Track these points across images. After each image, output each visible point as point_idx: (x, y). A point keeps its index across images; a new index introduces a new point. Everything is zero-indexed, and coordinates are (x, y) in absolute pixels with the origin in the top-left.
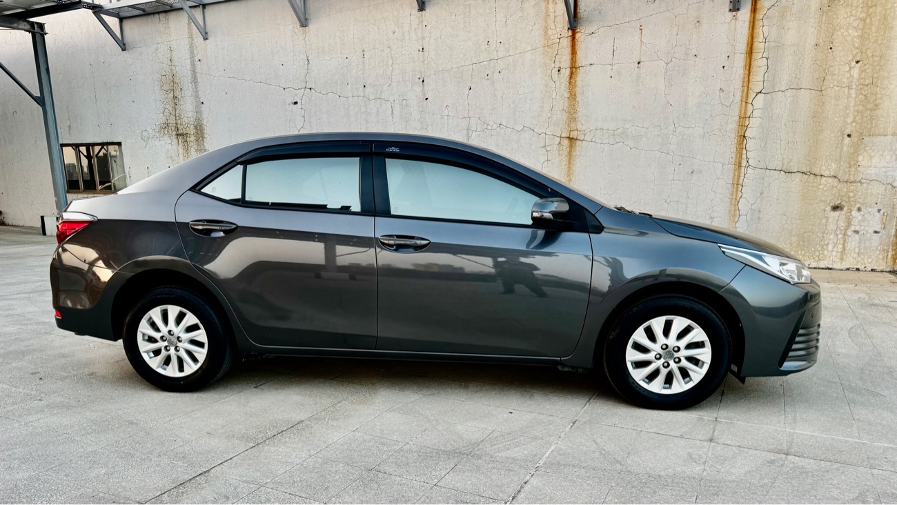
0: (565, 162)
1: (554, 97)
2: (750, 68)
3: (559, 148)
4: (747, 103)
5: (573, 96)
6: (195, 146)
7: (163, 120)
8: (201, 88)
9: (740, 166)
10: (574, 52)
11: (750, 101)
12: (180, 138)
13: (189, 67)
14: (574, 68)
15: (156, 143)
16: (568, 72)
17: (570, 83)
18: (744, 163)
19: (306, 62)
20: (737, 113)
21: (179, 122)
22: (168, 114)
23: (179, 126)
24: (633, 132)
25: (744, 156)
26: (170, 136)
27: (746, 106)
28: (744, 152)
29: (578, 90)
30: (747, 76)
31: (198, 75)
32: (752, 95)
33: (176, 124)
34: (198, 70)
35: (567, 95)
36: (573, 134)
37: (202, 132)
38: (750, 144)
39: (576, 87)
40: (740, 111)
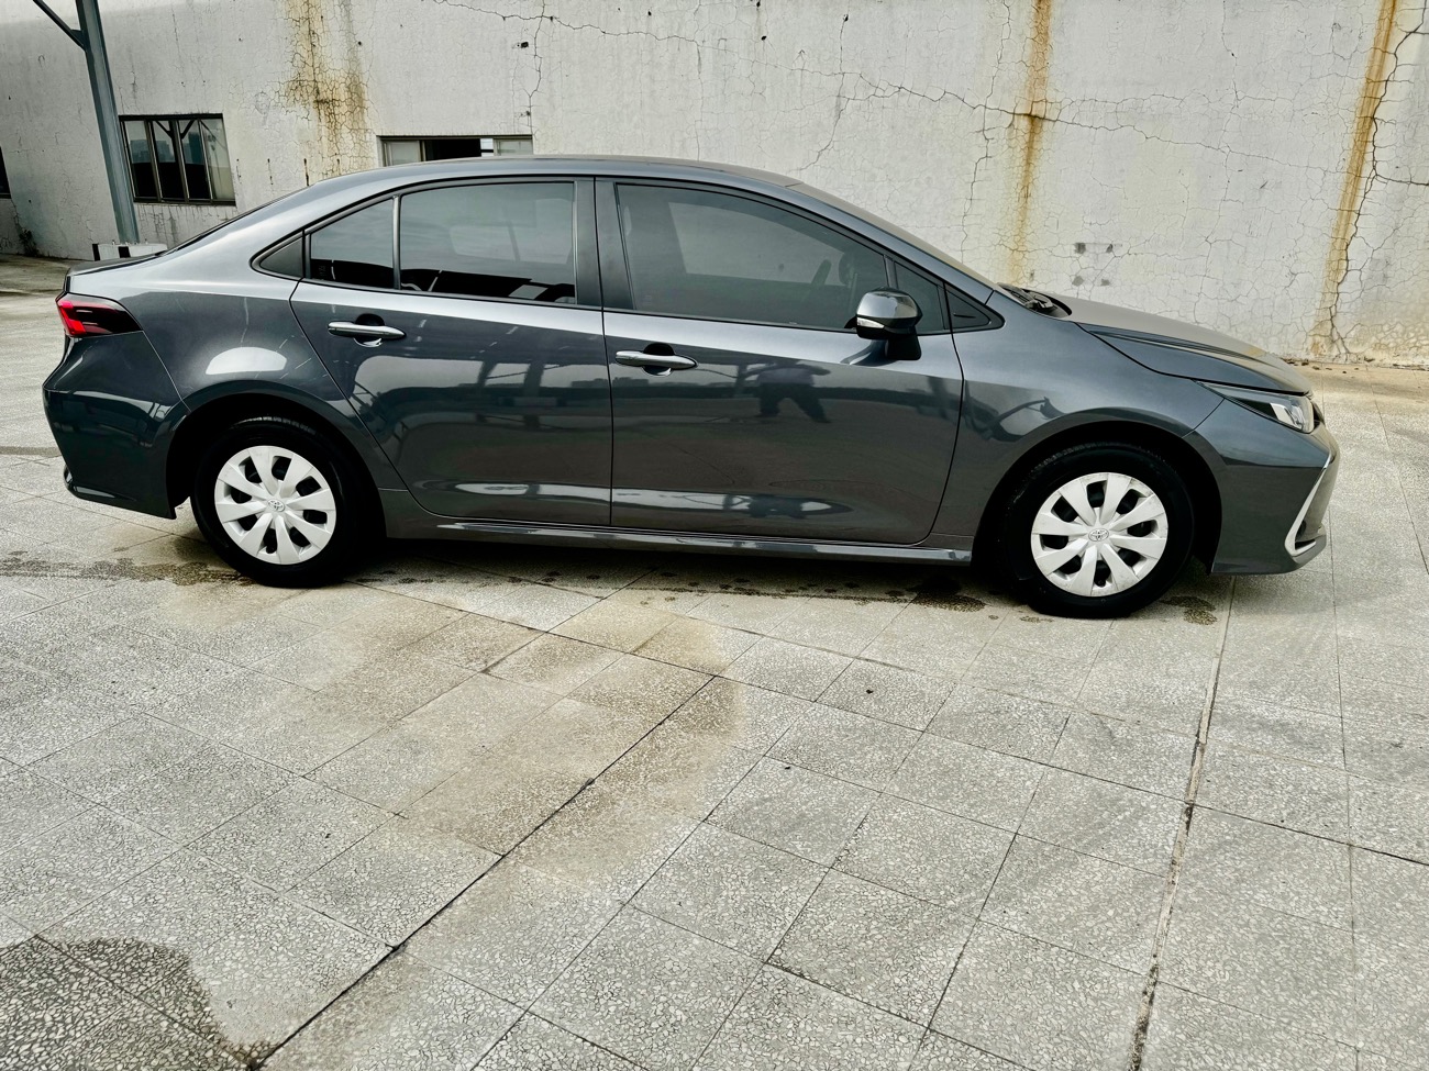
0: (1020, 160)
1: (1005, 36)
3: (1010, 134)
4: (1385, 52)
5: (1042, 35)
6: (348, 123)
7: (292, 74)
8: (356, 15)
9: (1358, 177)
11: (1392, 48)
12: (321, 106)
15: (282, 116)
17: (1038, 9)
18: (1367, 170)
20: (1362, 71)
21: (319, 78)
22: (300, 64)
23: (320, 85)
24: (1154, 107)
25: (1369, 157)
26: (305, 103)
27: (1383, 60)
28: (1370, 148)
29: (1053, 23)
32: (1397, 36)
33: (315, 81)
35: (1030, 33)
36: (1038, 110)
37: (360, 97)
38: (1384, 135)
39: (1048, 17)
40: (1372, 67)
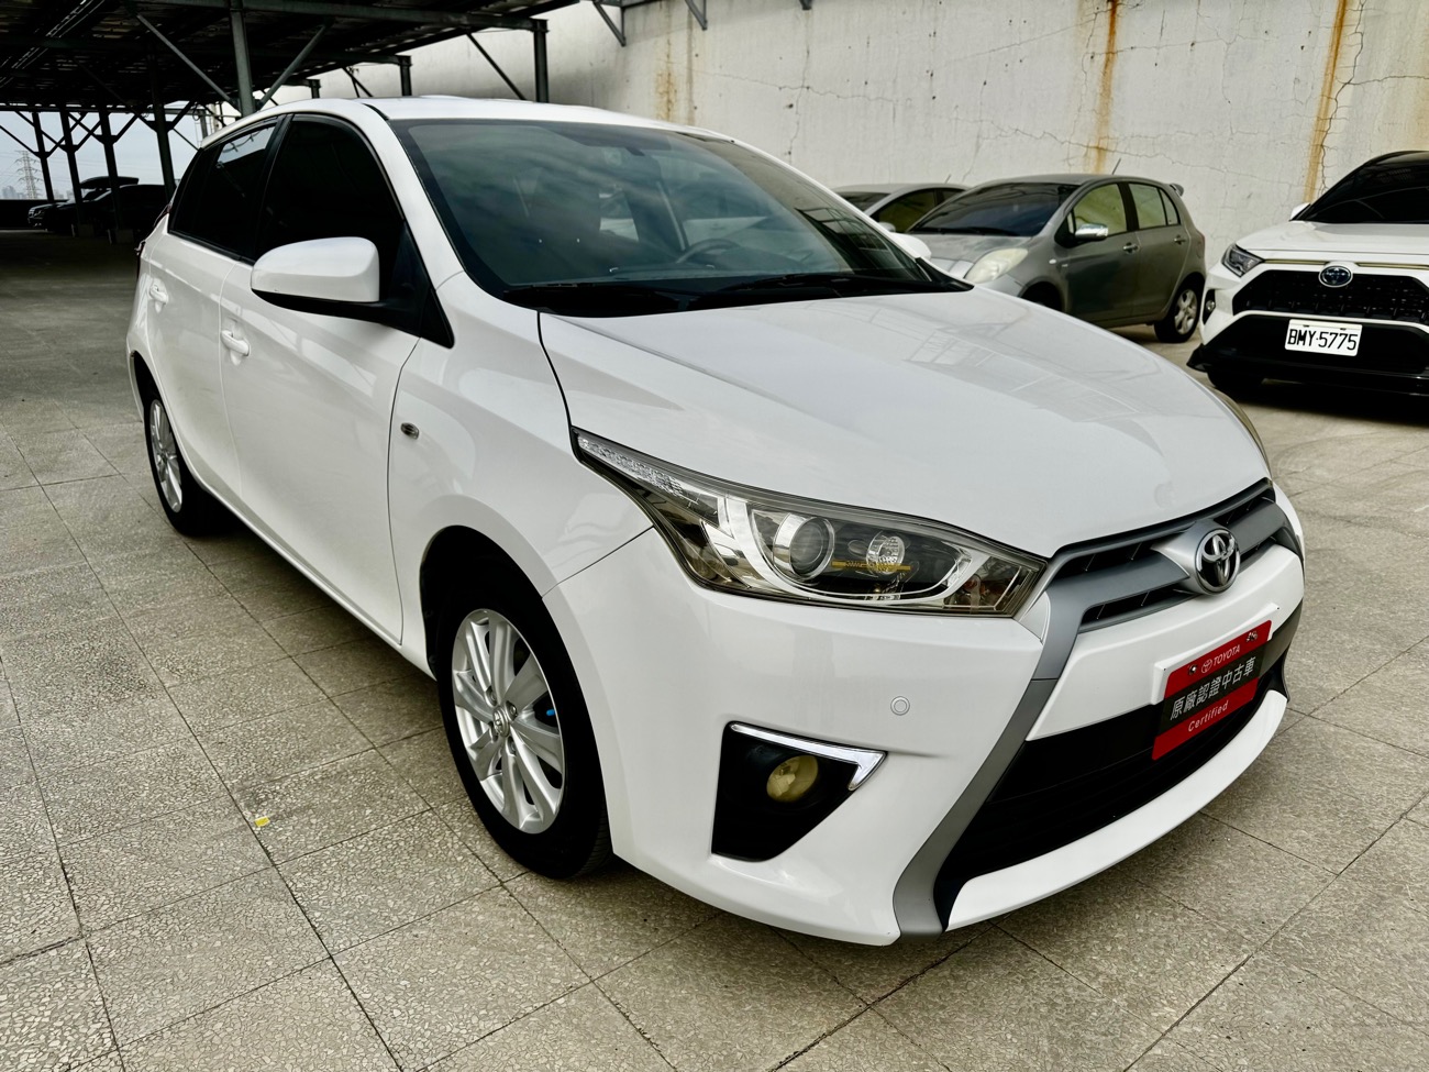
1: (1084, 93)
2: (1337, 48)
3: (1084, 161)
4: (1329, 98)
5: (1106, 91)
8: (695, 90)
10: (1112, 32)
11: (1333, 96)
13: (685, 63)
14: (1111, 53)
16: (1104, 57)
17: (1105, 73)
18: (1318, 184)
19: (806, 54)
20: (1315, 113)
24: (1178, 140)
25: (1320, 174)
27: (1328, 104)
28: (1320, 167)
29: (1114, 83)
30: (1332, 59)
31: (694, 74)
32: (1337, 86)
34: (695, 68)
35: (1099, 90)
36: (1103, 144)
38: (1330, 158)
39: (1111, 78)
40: (1320, 110)
